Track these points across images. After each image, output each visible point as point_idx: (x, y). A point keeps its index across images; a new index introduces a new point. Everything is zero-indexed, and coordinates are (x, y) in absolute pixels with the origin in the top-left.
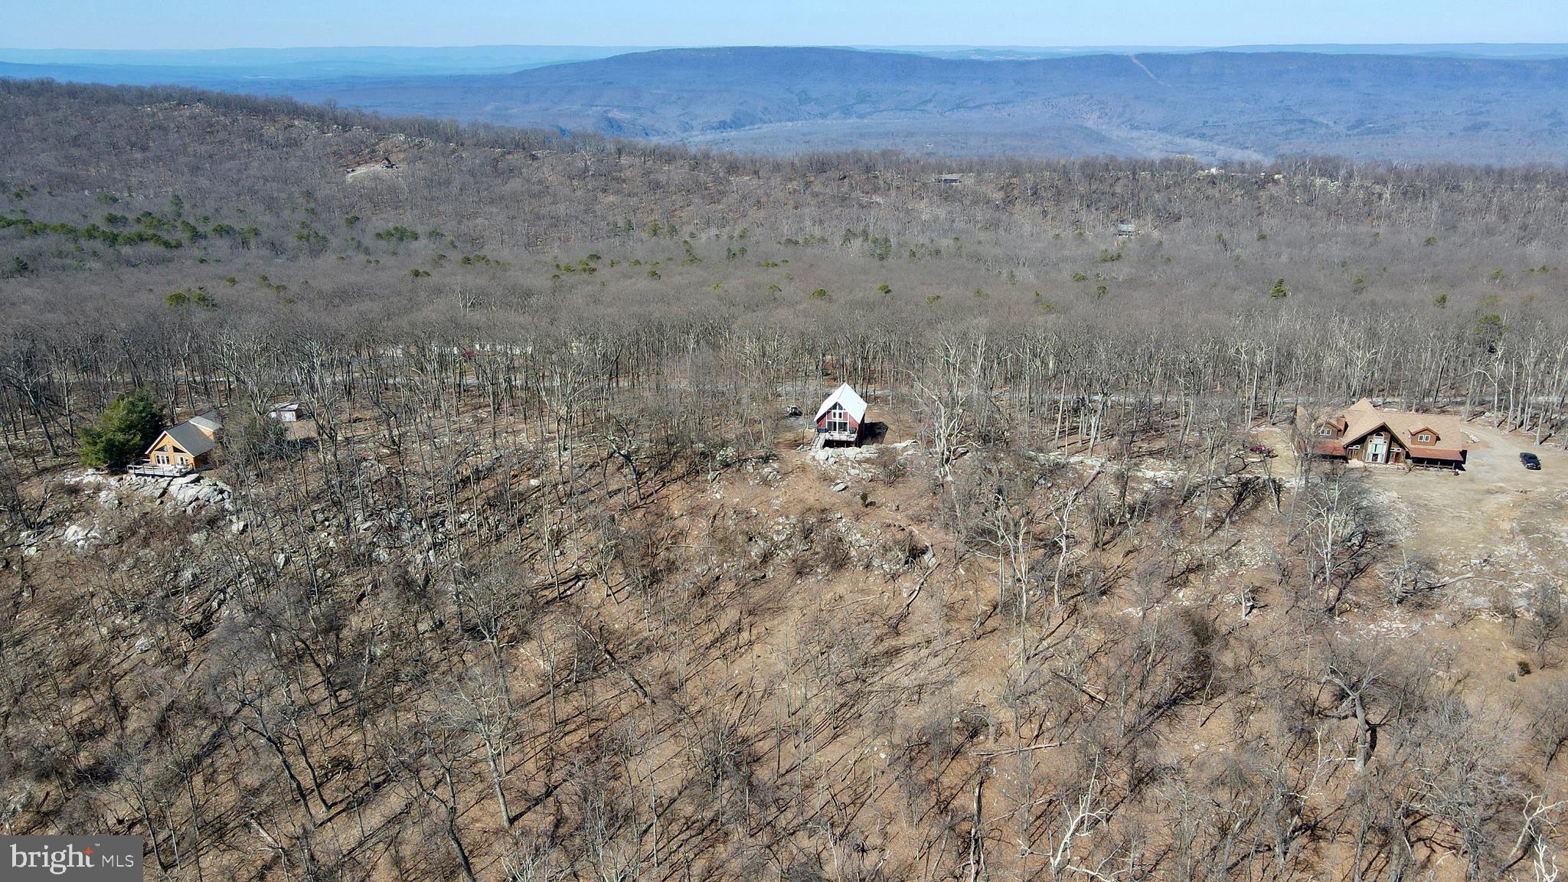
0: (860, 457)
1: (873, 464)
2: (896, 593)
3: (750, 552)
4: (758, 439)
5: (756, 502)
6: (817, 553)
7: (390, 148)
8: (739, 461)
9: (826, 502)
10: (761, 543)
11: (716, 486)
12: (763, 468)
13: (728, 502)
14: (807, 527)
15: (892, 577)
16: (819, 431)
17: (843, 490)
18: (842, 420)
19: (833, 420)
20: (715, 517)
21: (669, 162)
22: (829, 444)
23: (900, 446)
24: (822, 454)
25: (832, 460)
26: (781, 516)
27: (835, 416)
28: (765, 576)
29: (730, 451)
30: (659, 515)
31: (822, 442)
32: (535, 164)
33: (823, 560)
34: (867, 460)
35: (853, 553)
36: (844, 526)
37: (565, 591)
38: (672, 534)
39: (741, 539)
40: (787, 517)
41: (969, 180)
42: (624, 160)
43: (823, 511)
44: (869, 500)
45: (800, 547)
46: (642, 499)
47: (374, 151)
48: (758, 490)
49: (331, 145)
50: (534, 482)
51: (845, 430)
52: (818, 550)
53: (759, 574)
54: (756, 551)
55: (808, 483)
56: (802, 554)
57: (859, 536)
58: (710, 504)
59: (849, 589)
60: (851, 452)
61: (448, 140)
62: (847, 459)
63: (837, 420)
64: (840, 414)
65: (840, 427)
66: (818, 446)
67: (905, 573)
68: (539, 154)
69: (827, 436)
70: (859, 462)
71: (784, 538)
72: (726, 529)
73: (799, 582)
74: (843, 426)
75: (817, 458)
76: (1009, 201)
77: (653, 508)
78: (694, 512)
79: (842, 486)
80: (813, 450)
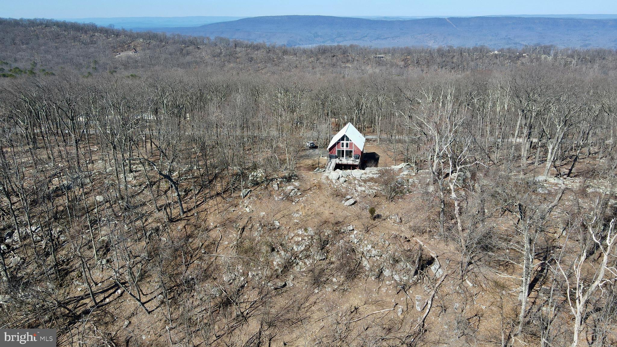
0: (364, 177)
1: (376, 182)
2: (409, 307)
3: (272, 262)
4: (283, 162)
5: (279, 216)
6: (332, 263)
7: (136, 44)
8: (267, 181)
9: (340, 215)
10: (283, 253)
11: (246, 201)
12: (286, 186)
13: (255, 215)
14: (324, 238)
15: (404, 288)
16: (331, 157)
17: (353, 204)
18: (348, 149)
19: (341, 149)
20: (243, 229)
21: (257, 50)
22: (338, 167)
23: (396, 168)
24: (334, 175)
25: (342, 180)
26: (300, 228)
27: (343, 146)
28: (285, 285)
29: (260, 173)
30: (196, 227)
31: (333, 165)
32: (200, 51)
33: (338, 269)
34: (371, 179)
35: (365, 263)
36: (355, 238)
37: (105, 298)
38: (206, 243)
39: (264, 249)
40: (306, 230)
41: (388, 57)
42: (238, 49)
43: (337, 223)
44: (376, 213)
45: (318, 258)
46: (184, 212)
47: (129, 46)
48: (282, 205)
49: (110, 43)
50: (99, 198)
51: (351, 157)
52: (333, 259)
53: (280, 284)
54: (277, 260)
55: (324, 199)
56: (319, 263)
57: (369, 247)
58: (240, 217)
59: (364, 300)
60: (357, 173)
61: (161, 41)
62: (355, 179)
63: (345, 149)
64: (347, 144)
65: (347, 155)
66: (331, 168)
67: (415, 284)
68: (201, 47)
69: (337, 161)
70: (365, 181)
71: (302, 248)
72: (252, 240)
73: (316, 291)
74: (349, 154)
75: (330, 177)
76: (406, 66)
77: (193, 220)
78: (227, 224)
79: (352, 201)
80: (327, 171)
